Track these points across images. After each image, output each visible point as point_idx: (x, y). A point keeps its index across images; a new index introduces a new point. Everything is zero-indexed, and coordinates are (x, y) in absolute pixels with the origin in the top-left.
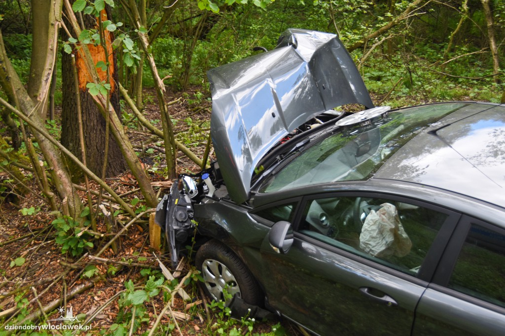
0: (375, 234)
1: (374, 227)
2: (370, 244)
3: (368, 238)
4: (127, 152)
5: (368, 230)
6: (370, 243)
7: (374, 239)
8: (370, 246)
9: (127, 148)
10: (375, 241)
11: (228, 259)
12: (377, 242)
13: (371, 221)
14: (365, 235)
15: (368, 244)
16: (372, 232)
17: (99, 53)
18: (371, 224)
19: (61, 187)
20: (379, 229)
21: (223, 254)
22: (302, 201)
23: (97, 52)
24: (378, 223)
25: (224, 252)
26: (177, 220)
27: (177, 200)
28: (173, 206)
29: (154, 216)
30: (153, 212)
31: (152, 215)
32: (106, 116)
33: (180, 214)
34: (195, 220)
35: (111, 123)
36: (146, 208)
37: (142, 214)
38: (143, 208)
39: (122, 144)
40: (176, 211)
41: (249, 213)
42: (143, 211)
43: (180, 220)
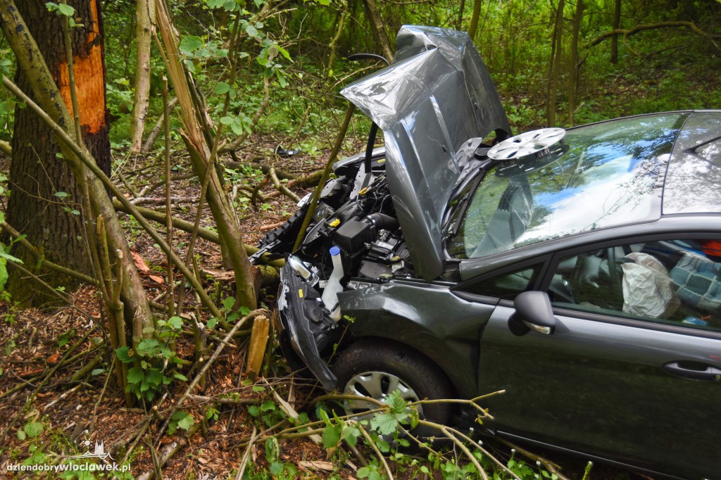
0: (652, 292)
1: (649, 284)
2: (645, 308)
3: (642, 299)
4: (230, 225)
5: (640, 289)
6: (644, 305)
7: (650, 300)
8: (644, 310)
9: (229, 218)
10: (652, 302)
11: (406, 365)
12: (654, 303)
13: (642, 277)
14: (636, 297)
15: (640, 308)
16: (647, 291)
17: (93, 76)
18: (643, 280)
19: (131, 290)
20: (657, 285)
21: (396, 359)
22: (551, 260)
23: (91, 74)
24: (653, 278)
25: (397, 357)
26: (312, 321)
27: (300, 291)
28: (298, 301)
29: (260, 321)
30: (257, 315)
31: (257, 320)
32: (206, 169)
33: (314, 311)
34: (348, 315)
35: (211, 180)
36: (248, 309)
37: (244, 319)
38: (243, 311)
39: (223, 212)
40: (305, 307)
41: (451, 290)
42: (245, 316)
43: (317, 321)
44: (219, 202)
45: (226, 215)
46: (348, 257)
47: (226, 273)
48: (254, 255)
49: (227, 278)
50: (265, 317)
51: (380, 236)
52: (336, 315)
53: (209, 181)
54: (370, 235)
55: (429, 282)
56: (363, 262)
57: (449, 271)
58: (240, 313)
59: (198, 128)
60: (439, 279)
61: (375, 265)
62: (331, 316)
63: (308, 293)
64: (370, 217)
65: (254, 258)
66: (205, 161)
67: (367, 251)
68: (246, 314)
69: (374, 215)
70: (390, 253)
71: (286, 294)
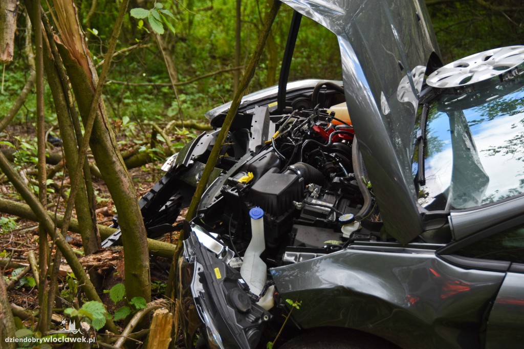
4: (123, 177)
9: (121, 168)
26: (239, 312)
27: (217, 270)
28: (215, 284)
29: (161, 317)
30: (156, 308)
31: (157, 316)
32: (93, 96)
33: (240, 297)
34: (291, 299)
35: (99, 112)
36: (144, 300)
37: (139, 315)
38: (137, 302)
39: (114, 159)
40: (227, 293)
41: (438, 255)
42: (140, 310)
43: (245, 310)
44: (109, 144)
45: (118, 163)
46: (273, 221)
47: (94, 256)
48: (112, 237)
49: (95, 263)
50: (167, 311)
51: (311, 193)
52: (267, 302)
53: (97, 114)
54: (296, 191)
55: (404, 245)
56: (295, 226)
57: (431, 229)
58: (133, 307)
59: (82, 34)
60: (417, 240)
61: (313, 230)
62: (260, 303)
63: (227, 273)
64: (292, 167)
65: (112, 240)
66: (92, 83)
67: (297, 212)
68: (142, 307)
69: (297, 165)
70: (331, 212)
71: (199, 274)
